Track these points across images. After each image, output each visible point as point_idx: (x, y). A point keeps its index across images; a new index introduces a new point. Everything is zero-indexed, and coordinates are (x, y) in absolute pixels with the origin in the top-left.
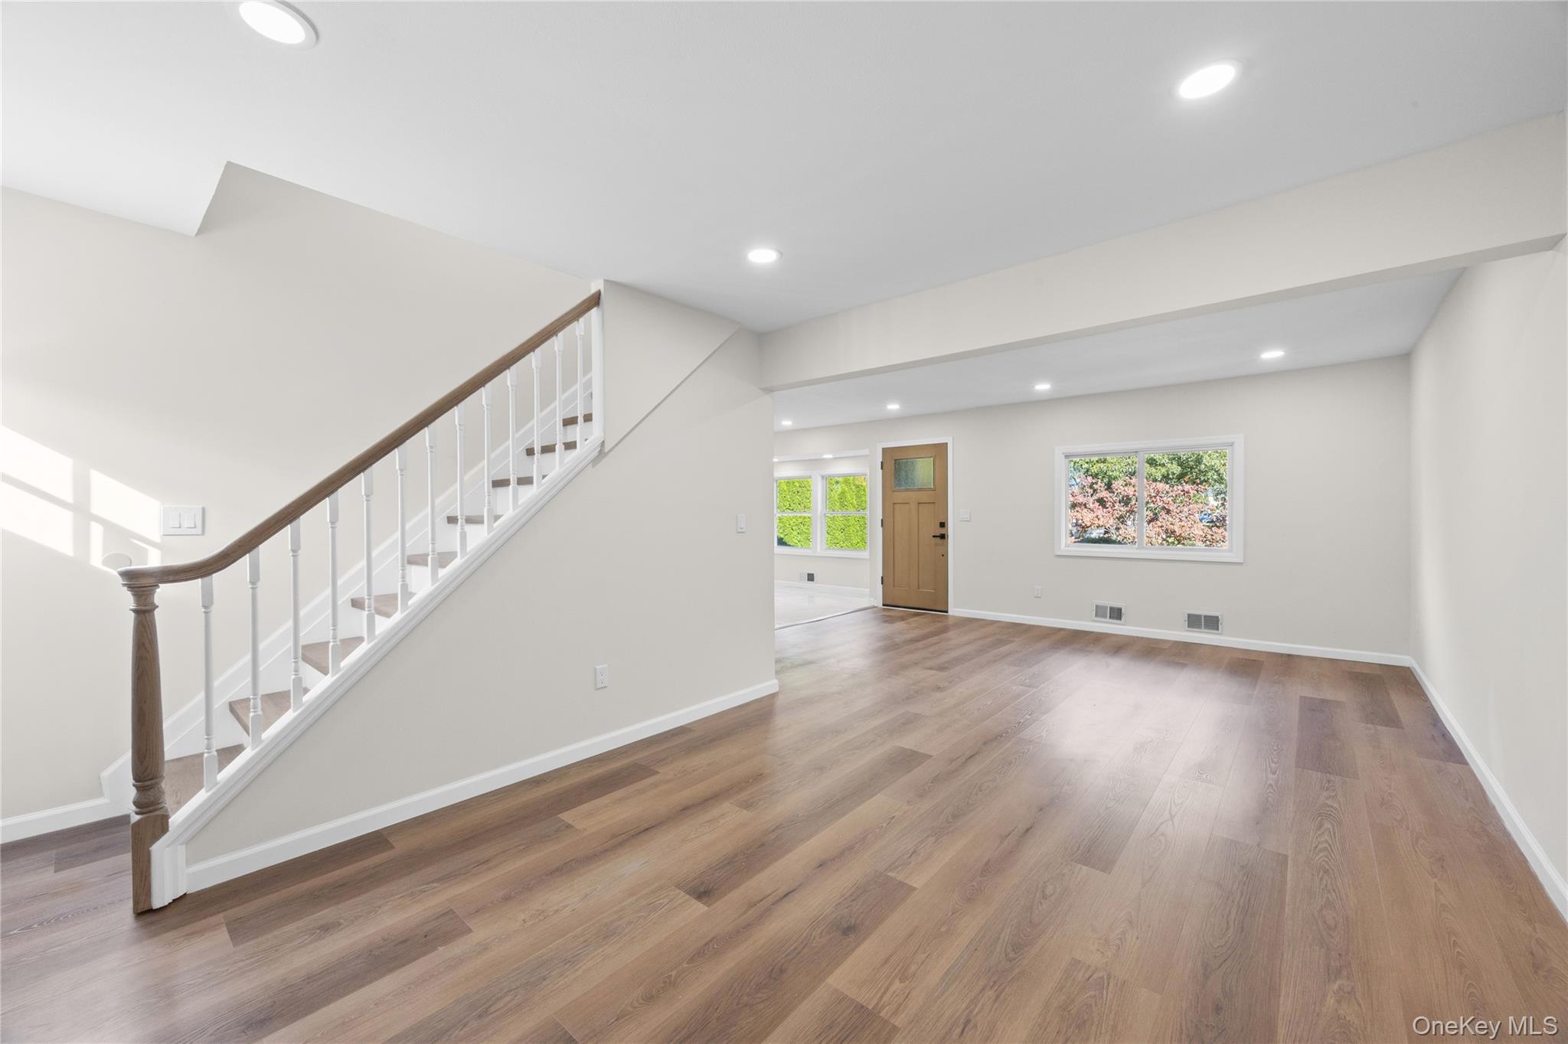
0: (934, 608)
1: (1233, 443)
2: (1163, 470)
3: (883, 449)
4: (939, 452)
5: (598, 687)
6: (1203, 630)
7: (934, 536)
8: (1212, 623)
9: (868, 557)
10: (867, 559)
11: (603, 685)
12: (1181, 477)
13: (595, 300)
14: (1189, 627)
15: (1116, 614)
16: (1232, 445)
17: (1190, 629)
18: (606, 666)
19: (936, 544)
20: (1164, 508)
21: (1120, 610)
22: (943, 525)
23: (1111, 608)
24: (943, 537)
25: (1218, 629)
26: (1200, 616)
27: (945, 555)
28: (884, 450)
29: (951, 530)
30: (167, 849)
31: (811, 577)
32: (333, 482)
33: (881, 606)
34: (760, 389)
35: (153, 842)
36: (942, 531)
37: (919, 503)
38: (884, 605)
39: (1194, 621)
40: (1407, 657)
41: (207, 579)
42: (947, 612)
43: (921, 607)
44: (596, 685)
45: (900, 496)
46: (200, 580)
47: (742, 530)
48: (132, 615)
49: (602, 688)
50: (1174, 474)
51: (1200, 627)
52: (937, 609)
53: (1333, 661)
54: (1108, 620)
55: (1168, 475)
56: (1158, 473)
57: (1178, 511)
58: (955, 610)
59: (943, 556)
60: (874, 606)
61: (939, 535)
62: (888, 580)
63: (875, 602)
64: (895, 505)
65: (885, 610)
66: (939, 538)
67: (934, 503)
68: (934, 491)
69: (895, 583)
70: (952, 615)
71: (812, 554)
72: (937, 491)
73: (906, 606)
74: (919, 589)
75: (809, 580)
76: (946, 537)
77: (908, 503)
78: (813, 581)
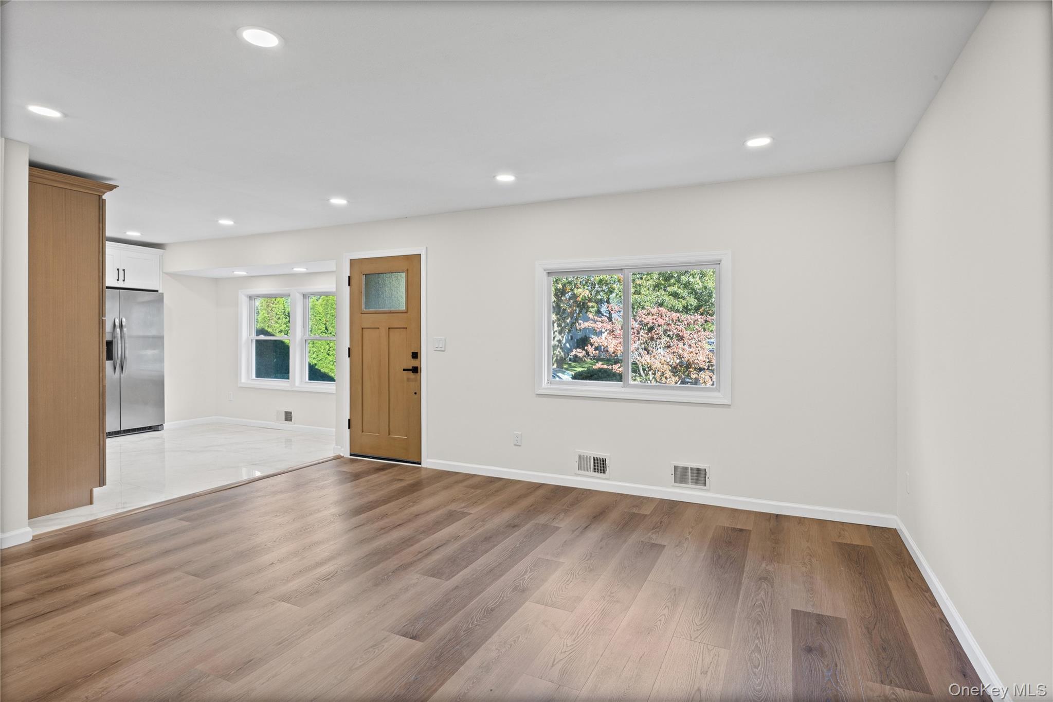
0: (405, 459)
1: (720, 261)
2: (684, 302)
3: (351, 260)
4: (411, 265)
6: (690, 485)
7: (404, 370)
8: (699, 476)
9: (334, 391)
12: (697, 309)
14: (675, 482)
15: (600, 466)
16: (719, 263)
17: (676, 484)
19: (408, 380)
20: (678, 335)
21: (604, 461)
22: (415, 355)
23: (595, 459)
24: (416, 370)
25: (705, 484)
26: (687, 468)
27: (417, 393)
28: (352, 262)
29: (426, 363)
31: (288, 416)
33: (346, 453)
36: (414, 363)
37: (389, 328)
38: (351, 454)
39: (681, 475)
40: (895, 517)
42: (420, 464)
43: (391, 457)
45: (368, 321)
50: (691, 305)
51: (687, 482)
52: (409, 459)
53: (822, 523)
54: (591, 473)
55: (687, 305)
56: (679, 305)
57: (690, 338)
58: (429, 460)
59: (415, 393)
60: (342, 455)
61: (411, 368)
62: (356, 423)
63: (343, 449)
64: (364, 330)
65: (352, 461)
66: (411, 372)
67: (406, 328)
68: (406, 314)
69: (364, 427)
70: (425, 467)
71: (289, 389)
72: (409, 313)
73: (376, 455)
74: (389, 435)
75: (286, 420)
76: (419, 370)
77: (379, 328)
78: (291, 420)
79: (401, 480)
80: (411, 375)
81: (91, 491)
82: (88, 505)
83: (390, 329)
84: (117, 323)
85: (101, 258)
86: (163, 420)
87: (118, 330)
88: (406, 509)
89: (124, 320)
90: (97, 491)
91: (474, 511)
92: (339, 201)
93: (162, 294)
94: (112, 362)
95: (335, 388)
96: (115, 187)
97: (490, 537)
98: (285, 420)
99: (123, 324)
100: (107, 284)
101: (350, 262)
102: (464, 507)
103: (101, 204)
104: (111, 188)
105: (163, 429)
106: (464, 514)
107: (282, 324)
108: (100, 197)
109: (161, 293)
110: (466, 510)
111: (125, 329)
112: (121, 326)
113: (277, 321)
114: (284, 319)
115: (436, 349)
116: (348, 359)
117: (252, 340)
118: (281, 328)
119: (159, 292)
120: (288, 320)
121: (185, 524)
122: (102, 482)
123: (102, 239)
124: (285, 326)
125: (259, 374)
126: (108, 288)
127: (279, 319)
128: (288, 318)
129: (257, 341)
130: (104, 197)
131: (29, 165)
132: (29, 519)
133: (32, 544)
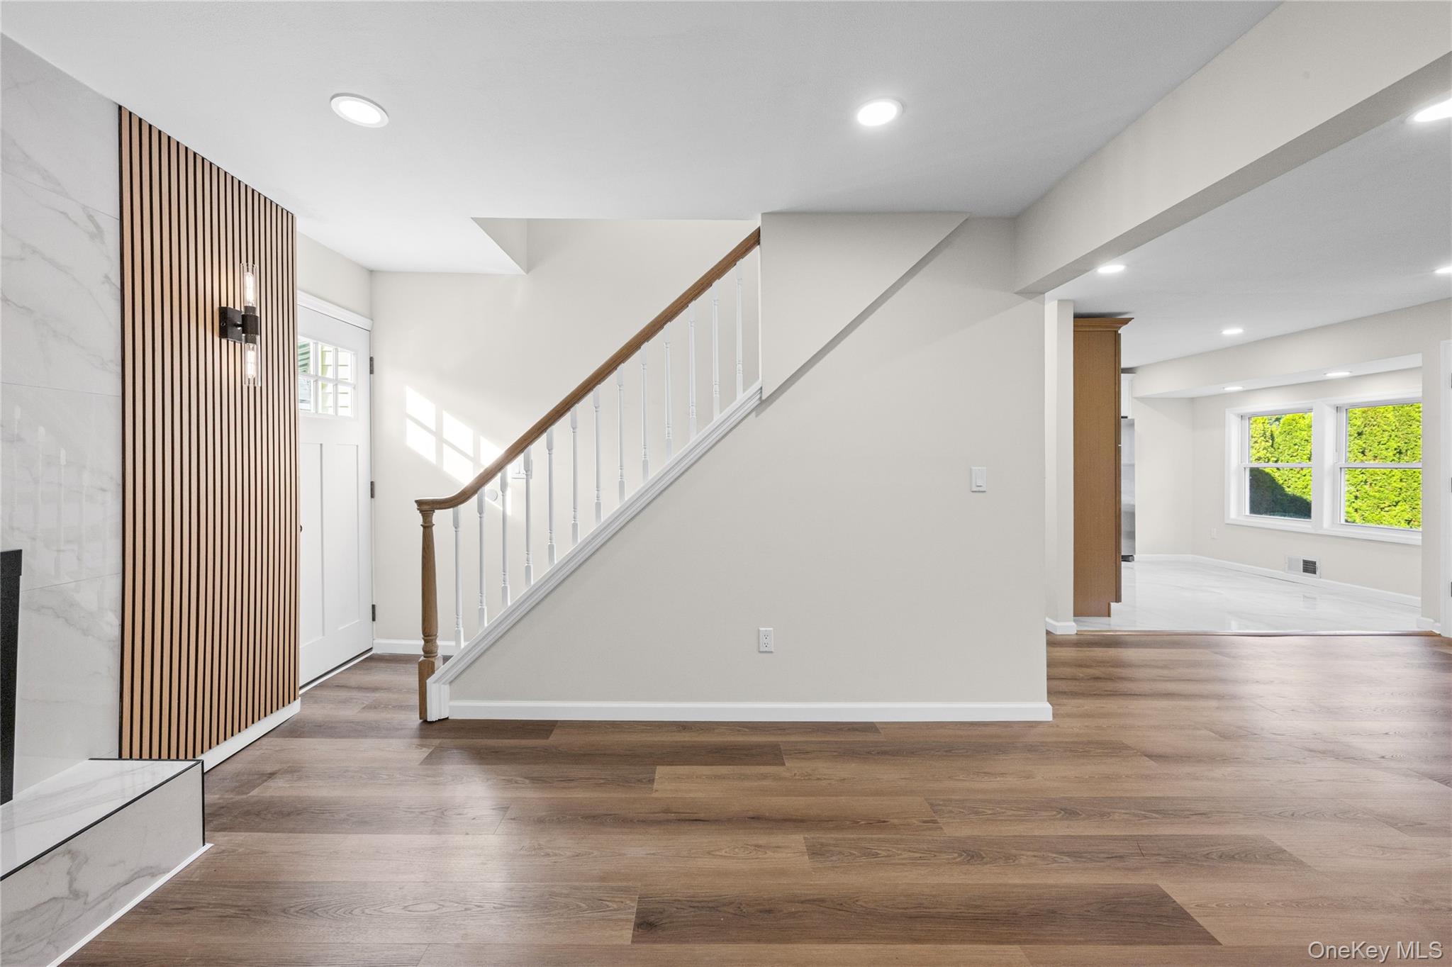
5: (761, 650)
9: (1421, 543)
11: (766, 649)
13: (754, 239)
18: (771, 629)
30: (434, 685)
31: (1310, 567)
32: (525, 440)
34: (1016, 293)
35: (428, 678)
41: (455, 508)
44: (759, 648)
46: (452, 509)
47: (981, 489)
48: (422, 528)
49: (766, 652)
60: (1438, 633)
63: (1438, 625)
71: (1313, 531)
75: (1306, 570)
78: (1315, 573)
81: (1109, 605)
82: (1106, 616)
85: (1117, 389)
86: (1136, 551)
90: (1113, 605)
93: (1133, 420)
96: (1130, 319)
98: (1304, 571)
100: (1122, 415)
103: (1117, 339)
104: (1126, 321)
105: (1133, 560)
107: (1261, 449)
108: (1116, 332)
109: (1130, 420)
113: (1253, 445)
114: (1263, 443)
117: (1245, 468)
118: (1258, 455)
119: (1129, 418)
120: (1270, 444)
122: (1118, 599)
123: (1118, 371)
124: (1265, 451)
126: (1122, 417)
127: (1256, 442)
128: (1271, 441)
129: (1251, 470)
130: (1119, 332)
131: (1075, 317)
132: (1075, 616)
133: (1075, 637)
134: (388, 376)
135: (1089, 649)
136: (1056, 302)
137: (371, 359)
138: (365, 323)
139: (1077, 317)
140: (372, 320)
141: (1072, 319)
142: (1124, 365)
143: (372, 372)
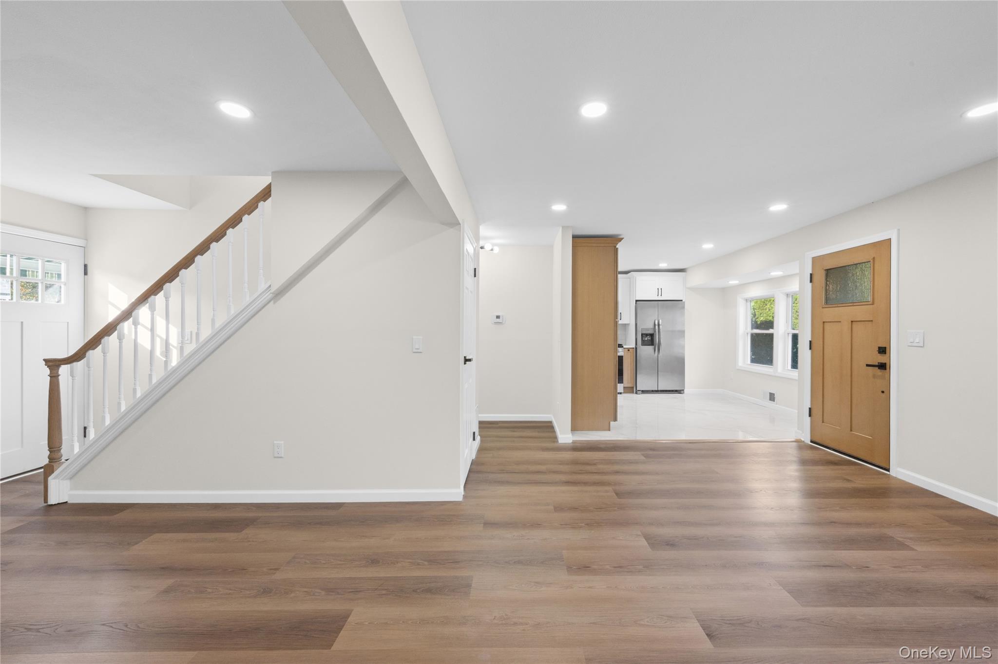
0: (870, 461)
3: (813, 258)
4: (880, 252)
5: (275, 456)
7: (867, 365)
9: (797, 378)
10: (796, 380)
11: (278, 456)
18: (282, 442)
19: (874, 376)
22: (883, 350)
24: (883, 366)
27: (885, 392)
29: (896, 359)
30: (54, 480)
31: (772, 397)
33: (807, 440)
35: (49, 476)
36: (881, 359)
37: (852, 321)
38: (812, 442)
41: (72, 364)
42: (888, 470)
44: (273, 455)
45: (831, 314)
46: (69, 365)
52: (874, 462)
58: (899, 469)
59: (883, 392)
60: (803, 440)
61: (877, 364)
62: (817, 413)
63: (803, 434)
64: (825, 323)
65: (812, 448)
66: (877, 368)
67: (872, 321)
68: (871, 306)
69: (824, 417)
70: (895, 476)
71: (773, 374)
72: (875, 305)
73: (837, 448)
74: (851, 431)
75: (771, 400)
76: (888, 367)
77: (840, 322)
78: (774, 401)
79: (848, 480)
80: (878, 372)
81: (609, 423)
82: (605, 430)
83: (855, 325)
84: (656, 323)
86: (684, 387)
87: (657, 327)
88: (826, 511)
89: (660, 321)
90: (612, 423)
91: (923, 549)
92: (778, 207)
94: (653, 347)
95: (797, 375)
96: (626, 238)
97: (917, 591)
99: (660, 323)
101: (813, 260)
102: (910, 539)
105: (684, 393)
106: (902, 546)
108: (613, 247)
109: (684, 302)
110: (908, 543)
111: (661, 327)
112: (659, 325)
115: (910, 344)
116: (809, 352)
117: (747, 333)
121: (643, 458)
122: (615, 419)
125: (753, 361)
129: (752, 335)
130: (617, 247)
131: (573, 238)
132: (572, 430)
133: (572, 445)
134: (98, 277)
135: (557, 452)
136: (561, 228)
137: (86, 266)
138: (81, 242)
139: (575, 237)
140: (86, 240)
141: (571, 238)
142: (620, 269)
143: (86, 273)
